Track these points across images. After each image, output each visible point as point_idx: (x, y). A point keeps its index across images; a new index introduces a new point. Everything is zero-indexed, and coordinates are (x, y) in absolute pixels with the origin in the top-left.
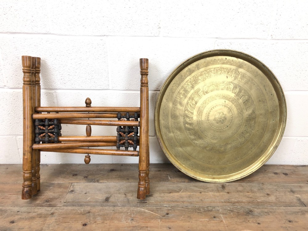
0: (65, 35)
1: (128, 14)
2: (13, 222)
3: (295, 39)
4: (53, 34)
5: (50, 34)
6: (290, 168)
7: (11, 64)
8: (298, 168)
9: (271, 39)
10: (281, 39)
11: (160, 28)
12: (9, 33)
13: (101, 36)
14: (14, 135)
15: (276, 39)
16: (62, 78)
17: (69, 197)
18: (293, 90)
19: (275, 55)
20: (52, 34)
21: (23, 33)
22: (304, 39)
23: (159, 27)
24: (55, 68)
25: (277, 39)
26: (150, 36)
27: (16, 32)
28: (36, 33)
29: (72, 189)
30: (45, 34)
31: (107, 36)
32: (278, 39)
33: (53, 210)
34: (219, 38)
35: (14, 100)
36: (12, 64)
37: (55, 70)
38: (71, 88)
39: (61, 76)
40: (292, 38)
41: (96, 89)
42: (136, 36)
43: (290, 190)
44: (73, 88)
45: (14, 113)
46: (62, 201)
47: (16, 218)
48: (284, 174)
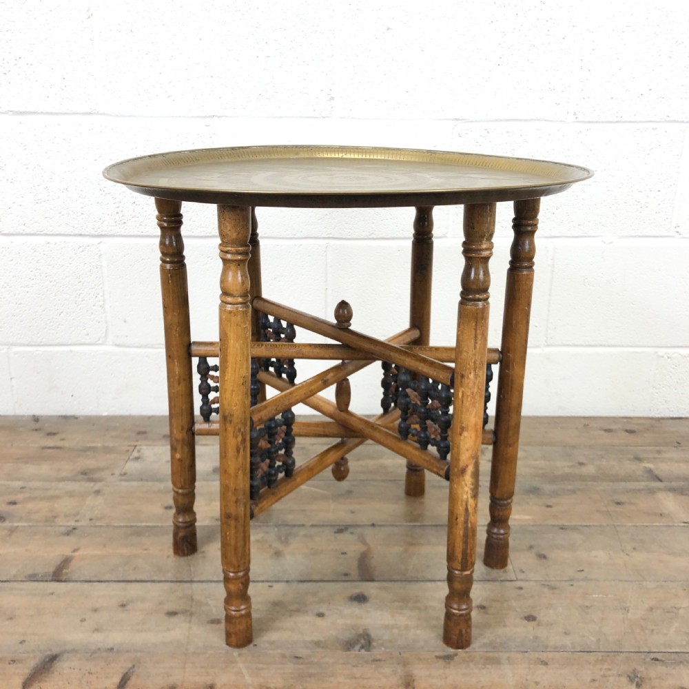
0: (129, 116)
1: (264, 69)
2: (14, 503)
3: (626, 122)
4: (104, 114)
5: (97, 114)
6: (643, 421)
7: (10, 180)
8: (662, 421)
9: (574, 122)
10: (597, 122)
11: (332, 98)
12: (11, 113)
13: (206, 117)
14: (5, 344)
15: (585, 122)
16: (117, 210)
17: (132, 467)
18: (635, 236)
19: (588, 156)
20: (101, 114)
21: (42, 113)
22: (648, 122)
23: (330, 96)
24: (104, 189)
25: (587, 120)
26: (312, 117)
27: (27, 110)
28: (68, 112)
29: (135, 454)
30: (86, 114)
31: (219, 117)
32: (589, 122)
33: (98, 486)
34: (462, 120)
35: (12, 260)
36: (13, 181)
37: (104, 193)
38: (139, 233)
39: (117, 205)
40: (619, 119)
41: (193, 234)
42: (281, 117)
43: (632, 457)
44: (142, 234)
45: (8, 292)
46: (117, 472)
47: (20, 497)
48: (627, 431)
